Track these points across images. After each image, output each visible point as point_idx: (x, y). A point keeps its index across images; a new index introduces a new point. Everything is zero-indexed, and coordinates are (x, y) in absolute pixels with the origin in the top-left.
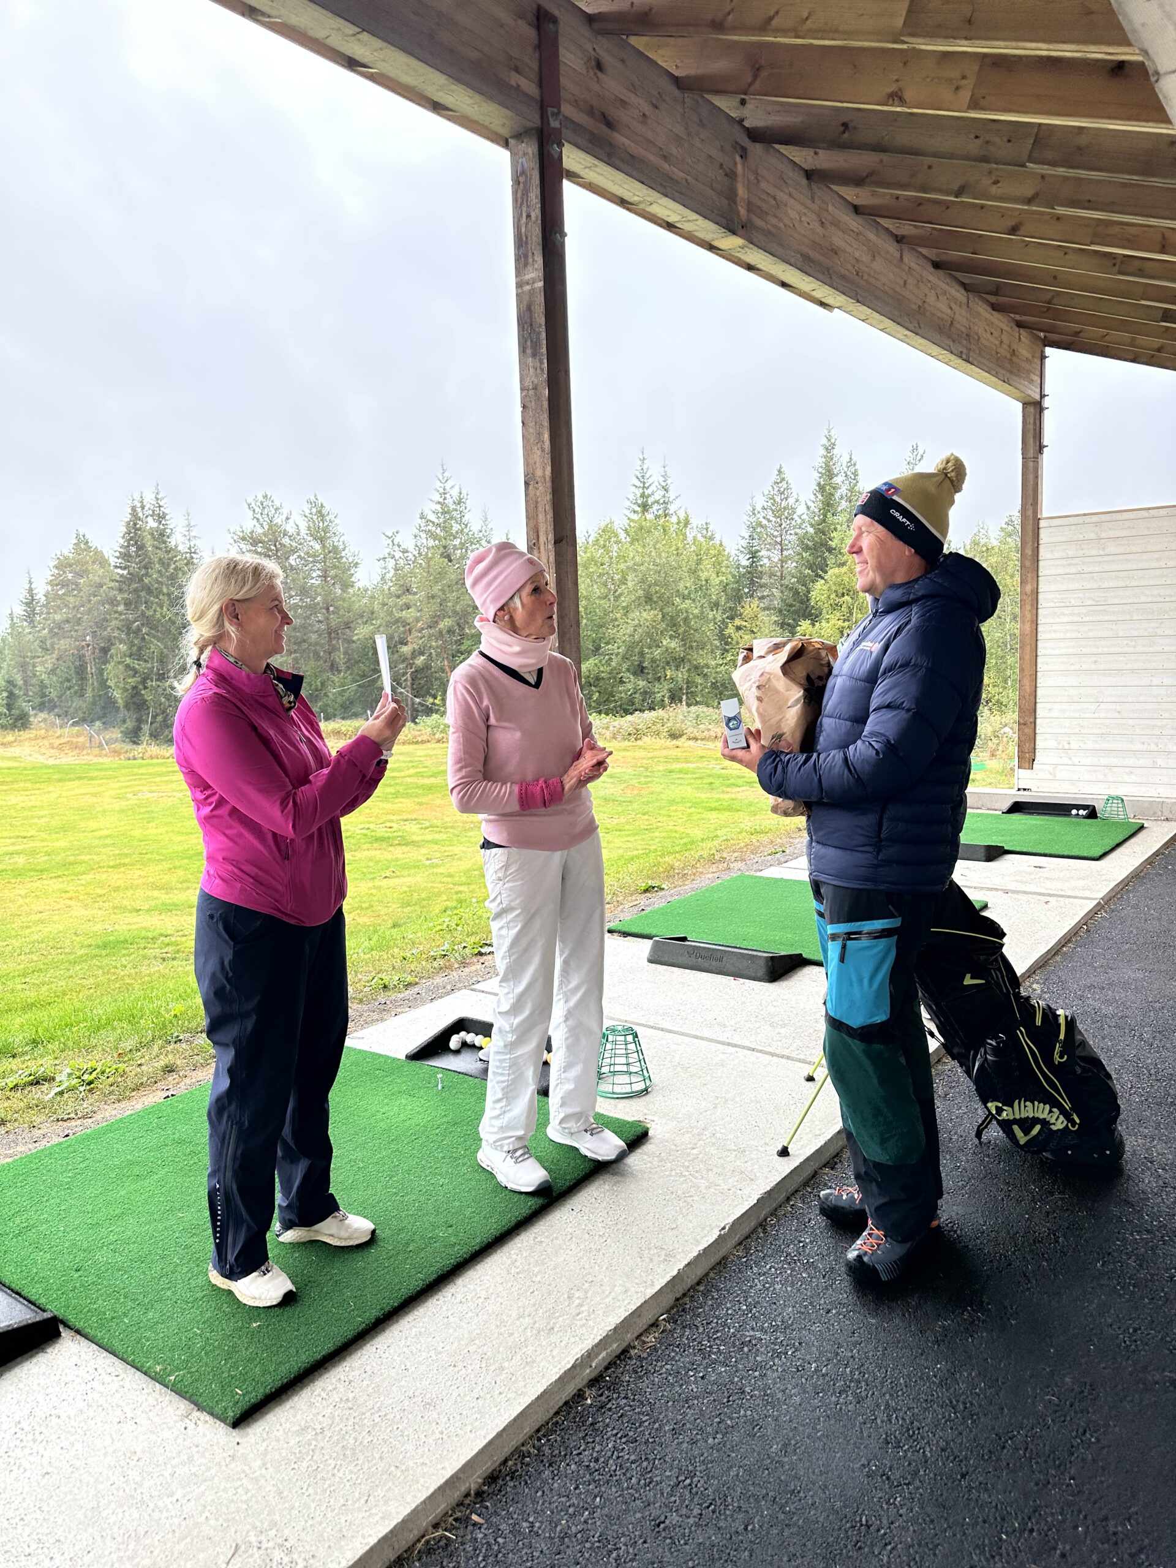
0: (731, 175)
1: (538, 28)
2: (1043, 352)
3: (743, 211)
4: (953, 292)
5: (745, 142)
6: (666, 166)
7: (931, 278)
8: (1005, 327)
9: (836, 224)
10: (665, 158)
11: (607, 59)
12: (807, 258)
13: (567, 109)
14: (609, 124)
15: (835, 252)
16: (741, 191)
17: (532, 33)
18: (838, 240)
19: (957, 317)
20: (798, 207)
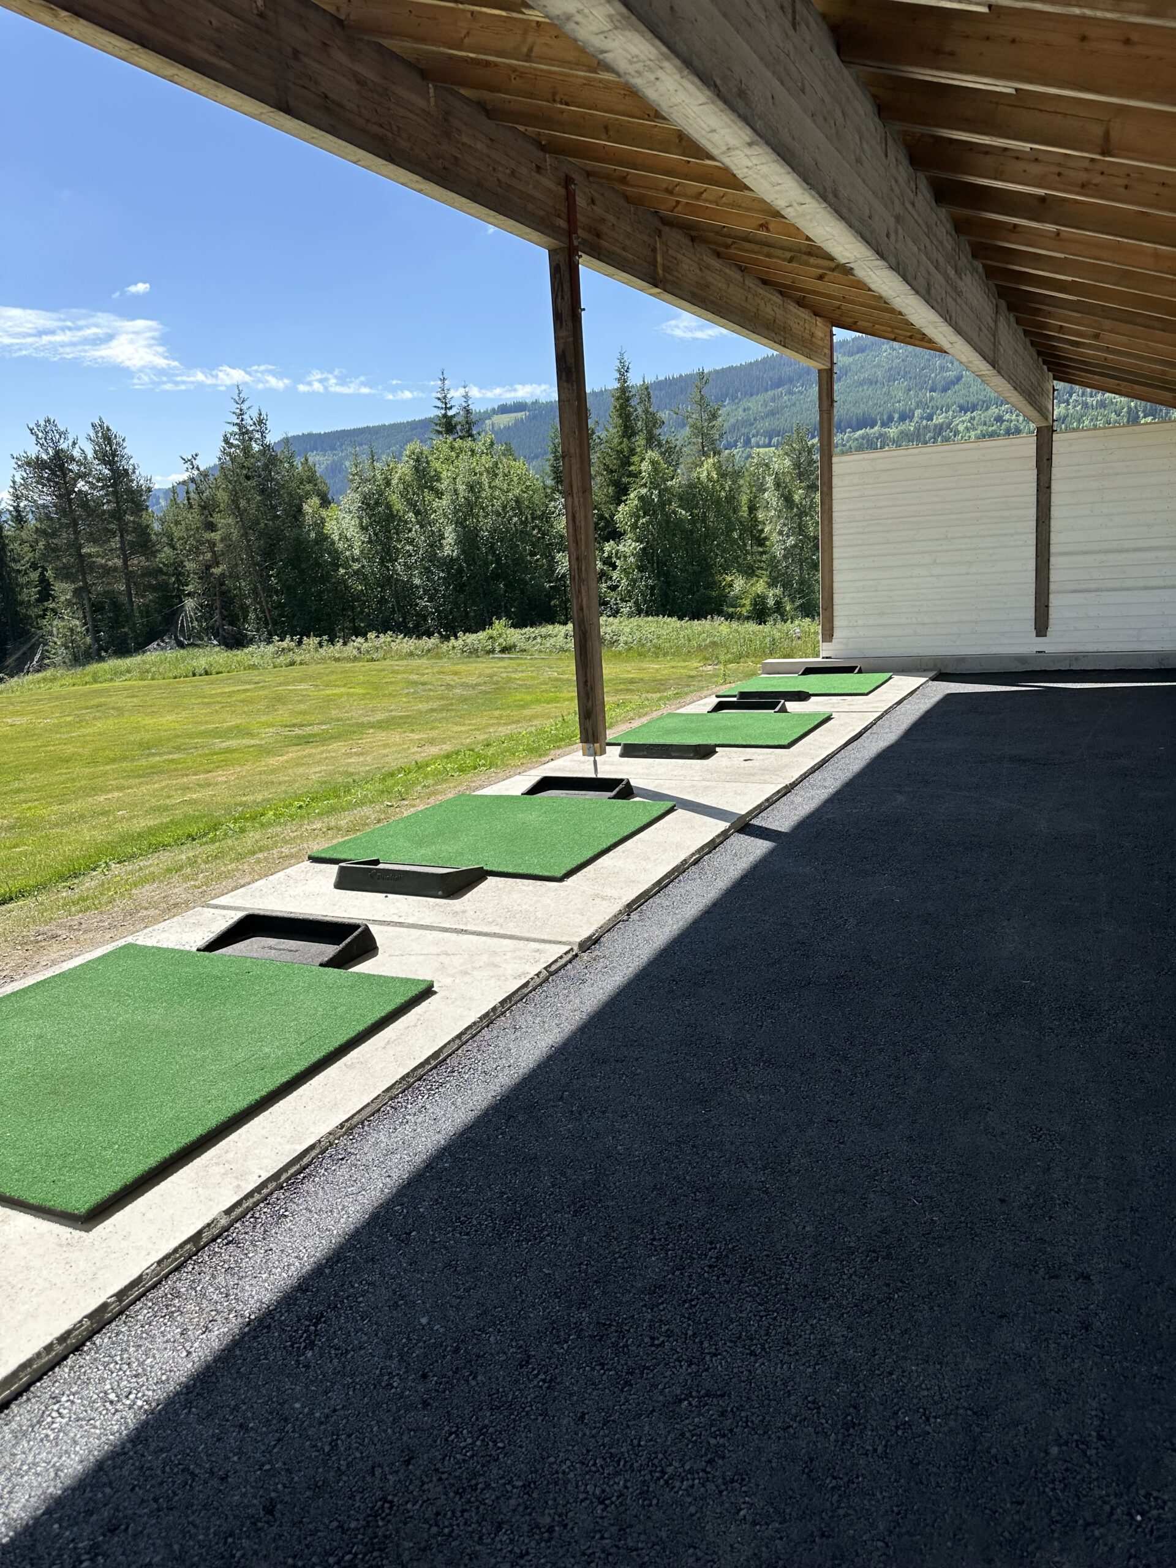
0: (654, 250)
1: (566, 187)
2: (831, 331)
3: (660, 272)
4: (774, 298)
5: (660, 226)
6: (624, 253)
7: (761, 291)
8: (807, 317)
9: (708, 267)
10: (624, 249)
11: (596, 196)
12: (694, 294)
13: (580, 232)
14: (598, 236)
15: (707, 286)
16: (659, 259)
17: (563, 191)
18: (710, 277)
19: (778, 316)
20: (689, 261)
